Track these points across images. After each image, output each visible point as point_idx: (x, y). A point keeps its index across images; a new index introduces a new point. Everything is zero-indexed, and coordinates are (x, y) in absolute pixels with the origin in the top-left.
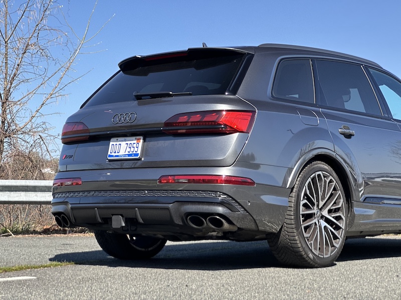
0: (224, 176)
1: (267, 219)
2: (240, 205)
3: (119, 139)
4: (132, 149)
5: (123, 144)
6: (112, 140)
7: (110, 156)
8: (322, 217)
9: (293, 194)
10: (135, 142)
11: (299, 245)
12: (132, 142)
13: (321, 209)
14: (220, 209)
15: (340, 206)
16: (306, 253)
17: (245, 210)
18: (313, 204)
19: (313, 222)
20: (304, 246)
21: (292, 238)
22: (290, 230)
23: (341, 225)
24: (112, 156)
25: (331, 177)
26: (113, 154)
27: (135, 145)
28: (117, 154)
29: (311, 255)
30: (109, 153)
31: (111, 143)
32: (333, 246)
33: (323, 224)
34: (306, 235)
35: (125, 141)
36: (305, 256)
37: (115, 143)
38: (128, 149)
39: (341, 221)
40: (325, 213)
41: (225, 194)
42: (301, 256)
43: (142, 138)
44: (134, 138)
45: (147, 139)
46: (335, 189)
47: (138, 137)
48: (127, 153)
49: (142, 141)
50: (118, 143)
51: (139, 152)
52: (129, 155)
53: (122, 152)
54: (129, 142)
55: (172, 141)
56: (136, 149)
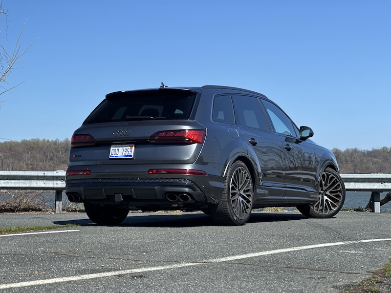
0: (188, 170)
1: (213, 196)
2: (198, 187)
3: (117, 146)
4: (127, 152)
5: (121, 149)
6: (112, 146)
7: (111, 156)
8: (240, 195)
9: (227, 181)
10: (129, 148)
11: (229, 212)
12: (127, 148)
13: (239, 190)
14: (187, 190)
15: (250, 188)
16: (233, 217)
17: (201, 190)
18: (236, 187)
19: (236, 198)
20: (232, 212)
21: (225, 207)
22: (224, 203)
23: (250, 200)
24: (113, 157)
25: (245, 171)
26: (113, 155)
27: (129, 150)
28: (116, 155)
29: (235, 218)
30: (110, 155)
31: (111, 148)
32: (246, 213)
33: (241, 199)
34: (233, 205)
35: (122, 147)
36: (232, 218)
37: (114, 148)
38: (124, 153)
39: (250, 197)
40: (242, 192)
41: (190, 181)
42: (230, 218)
43: (134, 145)
44: (128, 145)
45: (137, 146)
46: (247, 178)
47: (131, 145)
48: (123, 155)
49: (134, 147)
50: (117, 148)
51: (132, 154)
52: (125, 156)
53: (120, 154)
54: (125, 148)
55: (155, 148)
56: (130, 153)
